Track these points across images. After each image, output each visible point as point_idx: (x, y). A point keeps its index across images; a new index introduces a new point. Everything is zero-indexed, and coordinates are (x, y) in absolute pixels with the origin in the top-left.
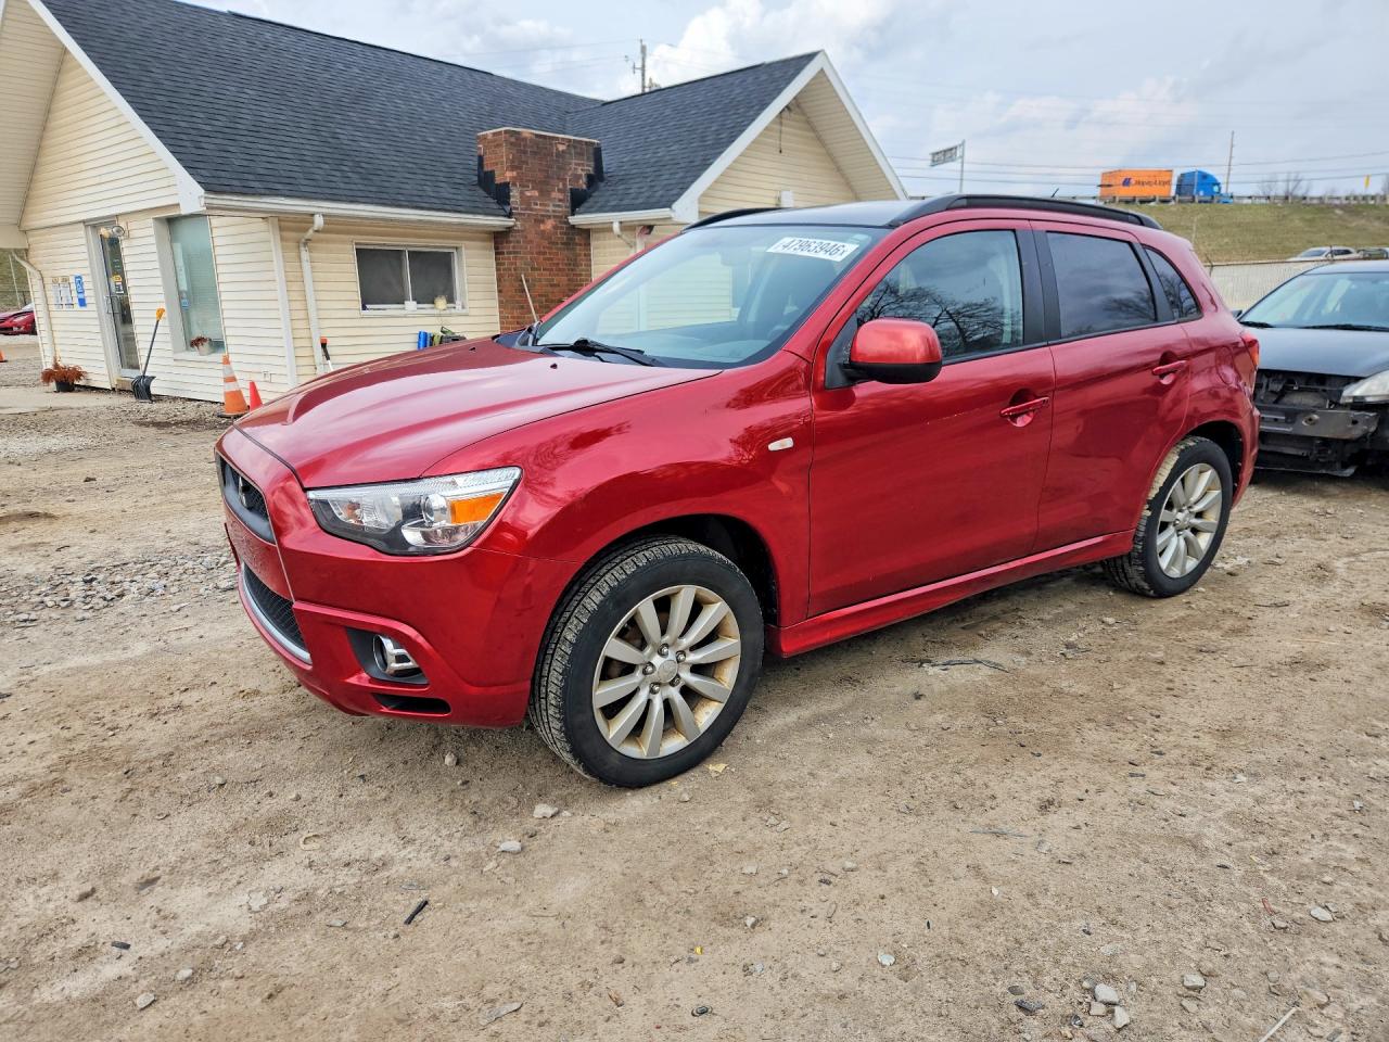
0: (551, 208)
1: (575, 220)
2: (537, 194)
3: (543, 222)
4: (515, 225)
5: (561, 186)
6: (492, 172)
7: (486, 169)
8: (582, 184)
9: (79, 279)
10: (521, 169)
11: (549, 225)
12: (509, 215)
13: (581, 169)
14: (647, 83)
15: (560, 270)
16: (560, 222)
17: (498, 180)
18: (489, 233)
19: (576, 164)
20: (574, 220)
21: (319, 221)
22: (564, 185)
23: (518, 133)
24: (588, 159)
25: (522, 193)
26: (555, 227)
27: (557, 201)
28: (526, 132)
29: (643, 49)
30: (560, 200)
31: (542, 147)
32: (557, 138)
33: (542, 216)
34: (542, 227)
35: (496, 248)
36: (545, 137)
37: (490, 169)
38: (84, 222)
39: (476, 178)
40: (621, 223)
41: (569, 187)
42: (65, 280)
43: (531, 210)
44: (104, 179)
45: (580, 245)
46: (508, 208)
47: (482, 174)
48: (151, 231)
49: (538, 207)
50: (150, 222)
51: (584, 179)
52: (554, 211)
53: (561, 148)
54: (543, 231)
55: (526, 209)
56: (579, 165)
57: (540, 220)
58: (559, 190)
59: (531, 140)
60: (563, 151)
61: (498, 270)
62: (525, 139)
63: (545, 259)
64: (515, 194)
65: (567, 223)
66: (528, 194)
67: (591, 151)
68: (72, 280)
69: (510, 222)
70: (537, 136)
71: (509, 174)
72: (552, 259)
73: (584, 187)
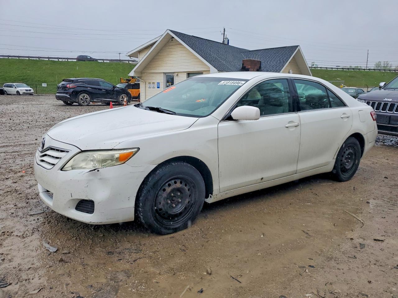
9: (158, 83)
13: (259, 66)
14: (225, 37)
17: (247, 68)
29: (224, 29)
32: (256, 60)
36: (254, 60)
37: (245, 66)
38: (164, 73)
42: (153, 83)
44: (173, 65)
48: (186, 75)
50: (186, 73)
68: (156, 84)
71: (249, 67)
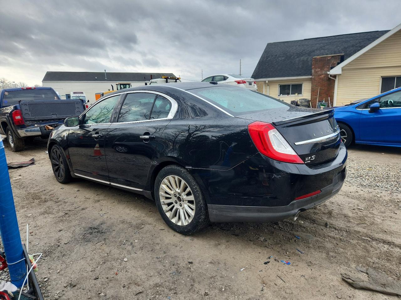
0: (324, 72)
2: (319, 70)
3: (321, 76)
11: (322, 76)
13: (335, 62)
15: (325, 86)
19: (333, 61)
21: (267, 82)
23: (316, 58)
24: (338, 59)
25: (315, 70)
26: (324, 76)
27: (326, 71)
31: (323, 59)
32: (328, 56)
34: (320, 77)
35: (311, 82)
36: (324, 57)
41: (330, 67)
43: (317, 73)
45: (333, 80)
46: (311, 74)
49: (320, 73)
51: (336, 64)
53: (329, 58)
54: (321, 78)
57: (321, 75)
58: (327, 68)
59: (319, 58)
60: (330, 59)
61: (312, 87)
63: (320, 84)
64: (313, 71)
66: (317, 70)
67: (340, 57)
69: (311, 77)
70: (321, 57)
71: (313, 67)
73: (336, 66)
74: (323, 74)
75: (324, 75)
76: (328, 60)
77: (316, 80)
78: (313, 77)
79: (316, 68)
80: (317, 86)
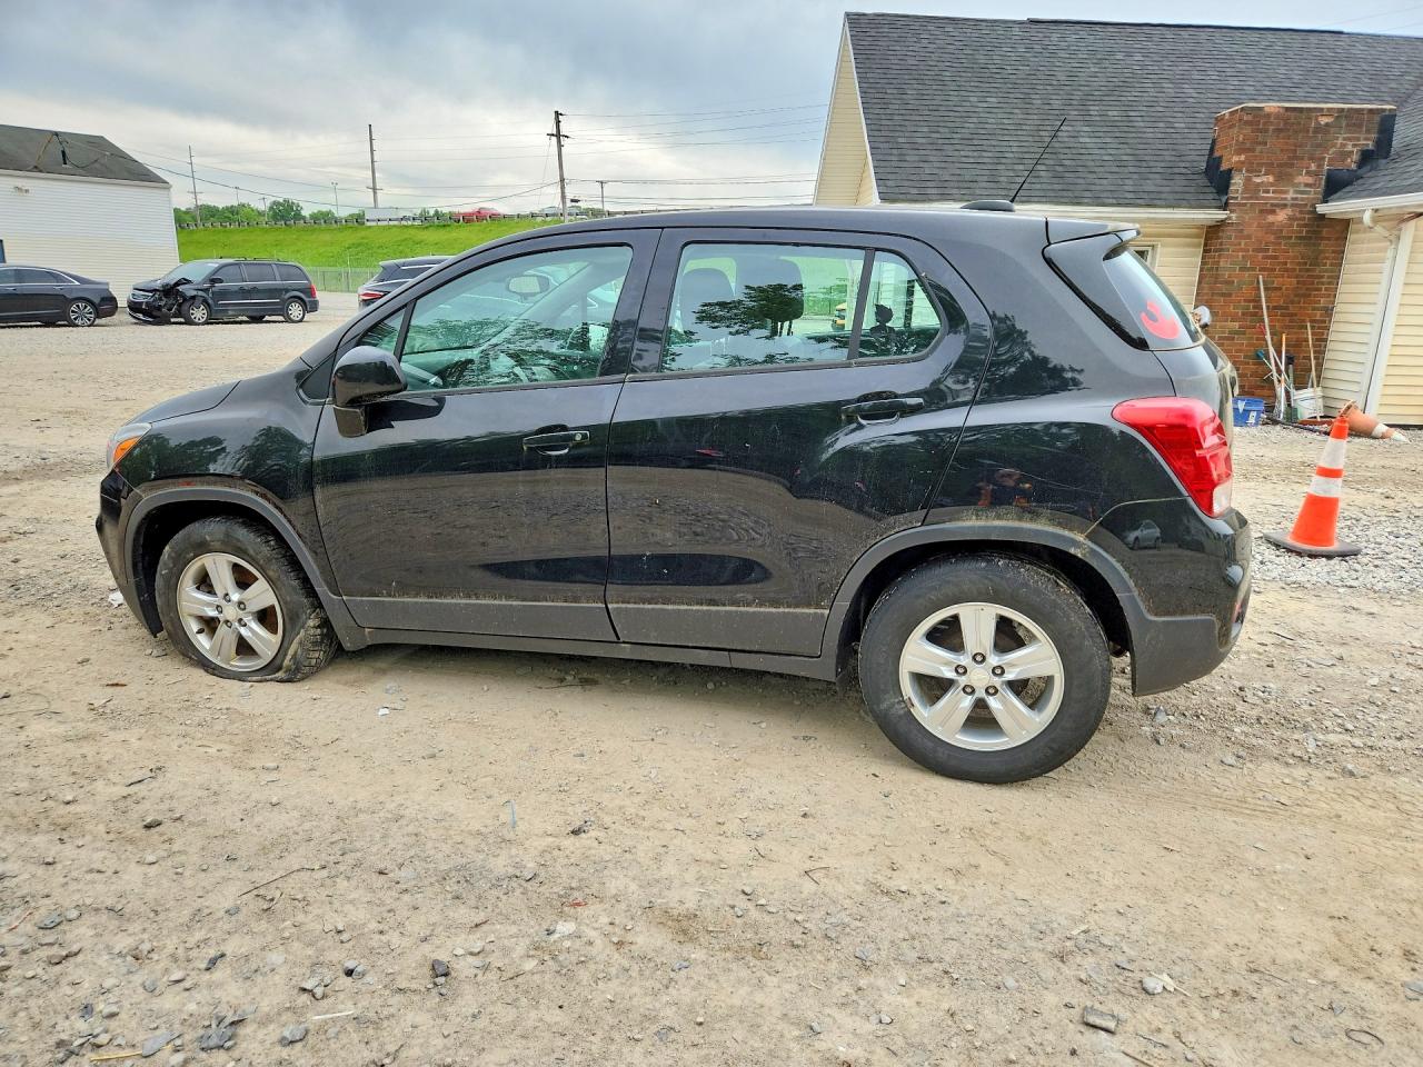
0: (1291, 195)
1: (1328, 209)
2: (1271, 180)
3: (1273, 212)
4: (1229, 218)
5: (1313, 167)
6: (1221, 157)
7: (1217, 154)
8: (1351, 163)
10: (1253, 150)
11: (1281, 216)
12: (1225, 207)
13: (1353, 144)
15: (1287, 270)
16: (1301, 212)
17: (1224, 166)
18: (1200, 227)
19: (1344, 139)
20: (1322, 209)
22: (1320, 166)
23: (1261, 109)
24: (1369, 131)
25: (1248, 180)
26: (1292, 218)
27: (1303, 185)
28: (1271, 106)
30: (1307, 185)
31: (1294, 122)
32: (1322, 109)
33: (1272, 205)
34: (1271, 218)
35: (1205, 245)
36: (1301, 110)
37: (1219, 155)
39: (1203, 166)
40: (1376, 211)
41: (1327, 168)
43: (1257, 199)
45: (1329, 239)
46: (1224, 199)
47: (1211, 161)
49: (1271, 195)
51: (1355, 157)
52: (1293, 199)
53: (1324, 120)
54: (1271, 224)
55: (1251, 198)
56: (1349, 139)
57: (1268, 211)
58: (1308, 173)
59: (1278, 116)
60: (1327, 125)
61: (1201, 270)
62: (1269, 115)
63: (1265, 257)
64: (1237, 181)
65: (1315, 212)
66: (1258, 180)
67: (1377, 118)
69: (1221, 215)
70: (1287, 109)
71: (1235, 159)
72: (1276, 257)
73: (1354, 166)
74: (1285, 206)
75: (1289, 211)
76: (1319, 129)
77: (1249, 237)
78: (1234, 216)
79: (1253, 170)
80: (1248, 269)
